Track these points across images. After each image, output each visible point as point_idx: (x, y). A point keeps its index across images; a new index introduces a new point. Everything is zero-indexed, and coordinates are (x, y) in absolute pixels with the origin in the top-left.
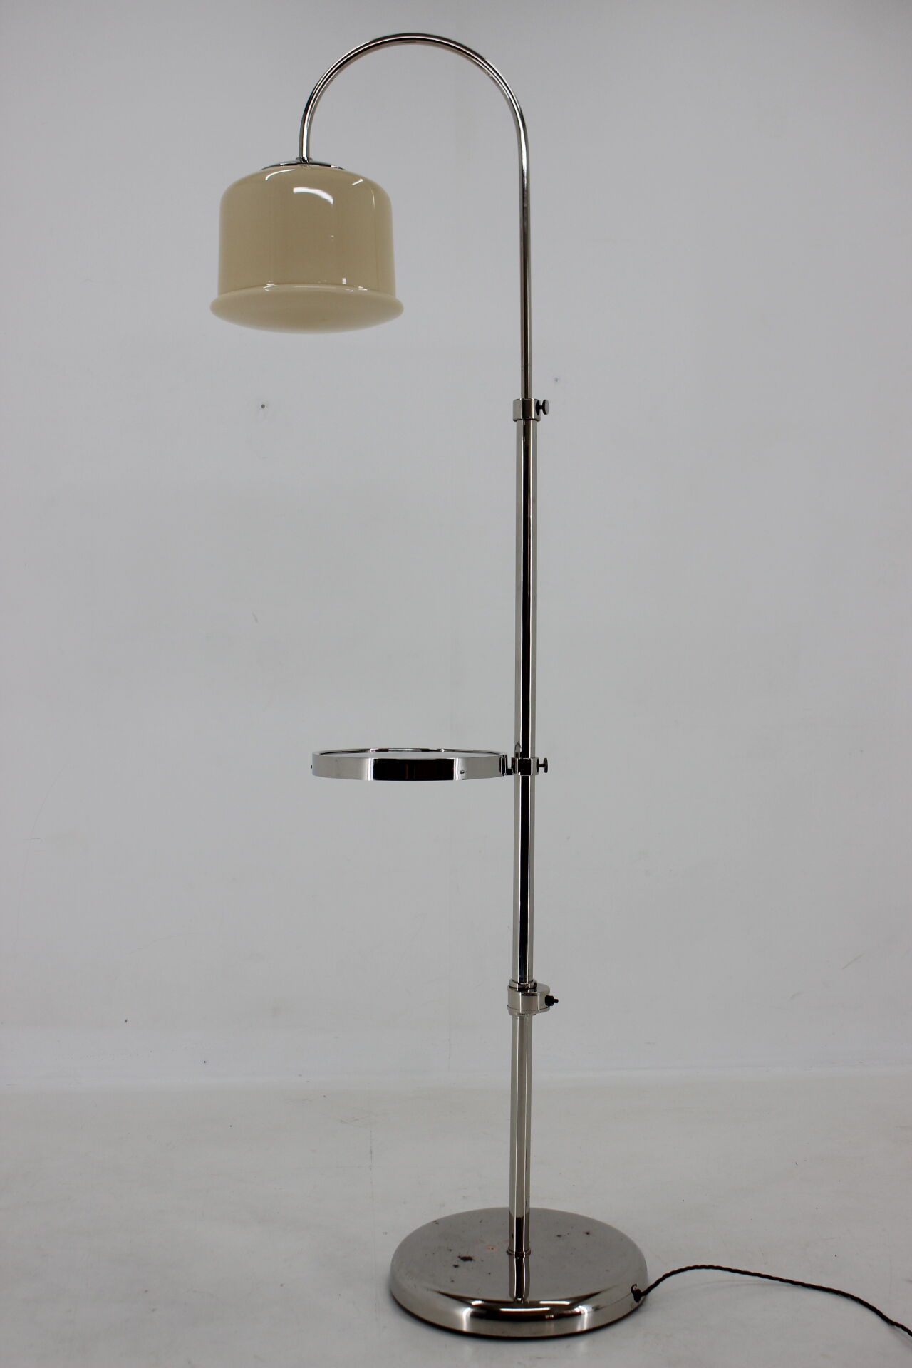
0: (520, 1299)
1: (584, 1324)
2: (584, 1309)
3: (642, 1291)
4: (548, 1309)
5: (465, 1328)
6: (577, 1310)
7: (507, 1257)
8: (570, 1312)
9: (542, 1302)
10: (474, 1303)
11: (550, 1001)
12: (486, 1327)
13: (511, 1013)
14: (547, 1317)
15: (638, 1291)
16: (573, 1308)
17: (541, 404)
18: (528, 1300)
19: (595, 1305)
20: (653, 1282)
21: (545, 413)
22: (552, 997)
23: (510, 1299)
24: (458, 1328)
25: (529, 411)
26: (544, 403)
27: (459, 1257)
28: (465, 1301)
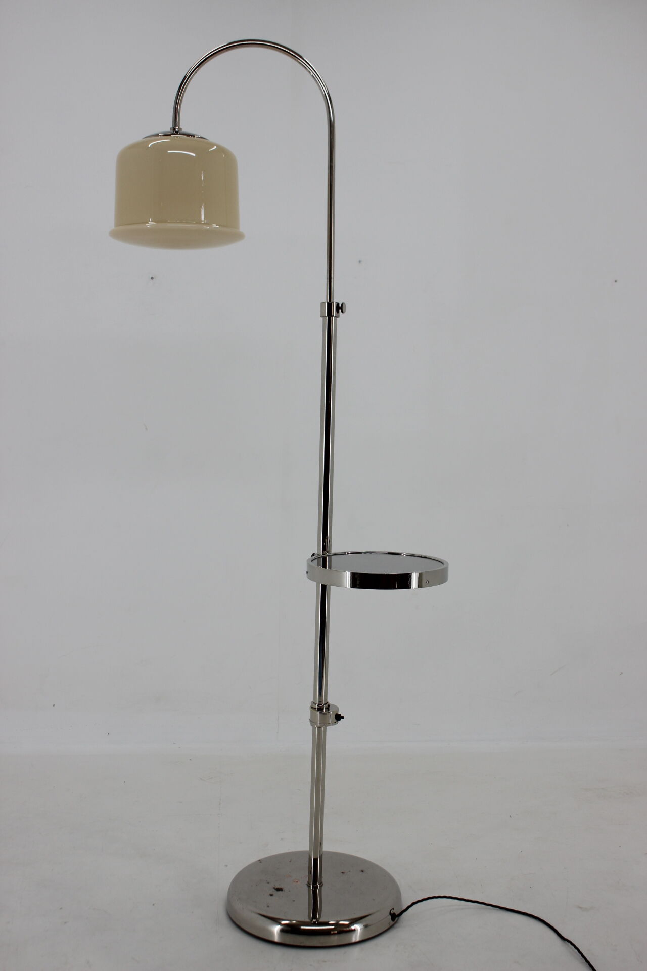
0: (314, 920)
1: (356, 937)
2: (357, 927)
3: (397, 914)
4: (333, 927)
5: (276, 939)
6: (353, 928)
7: (306, 888)
8: (348, 929)
9: (330, 923)
10: (283, 922)
11: (339, 717)
12: (291, 939)
13: (312, 725)
14: (332, 932)
15: (394, 914)
16: (351, 926)
17: (340, 306)
18: (322, 920)
19: (365, 924)
20: (405, 908)
21: (342, 312)
22: (340, 715)
23: (307, 920)
24: (271, 939)
25: (332, 310)
26: (342, 305)
27: (274, 888)
28: (276, 921)
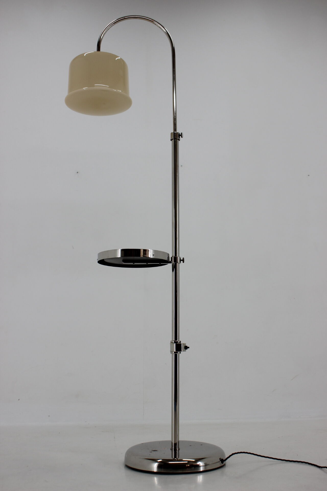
0: (175, 459)
1: (202, 469)
2: (200, 463)
3: (224, 459)
4: (187, 462)
5: (155, 471)
6: (198, 463)
8: (195, 464)
9: (183, 460)
10: (159, 461)
11: (186, 348)
12: (163, 471)
13: (171, 353)
14: (187, 465)
16: (197, 463)
17: (180, 134)
18: (179, 459)
19: (205, 462)
20: (227, 457)
21: (182, 137)
22: (187, 346)
23: (171, 459)
24: (153, 471)
25: (176, 137)
27: (152, 450)
28: (155, 460)
